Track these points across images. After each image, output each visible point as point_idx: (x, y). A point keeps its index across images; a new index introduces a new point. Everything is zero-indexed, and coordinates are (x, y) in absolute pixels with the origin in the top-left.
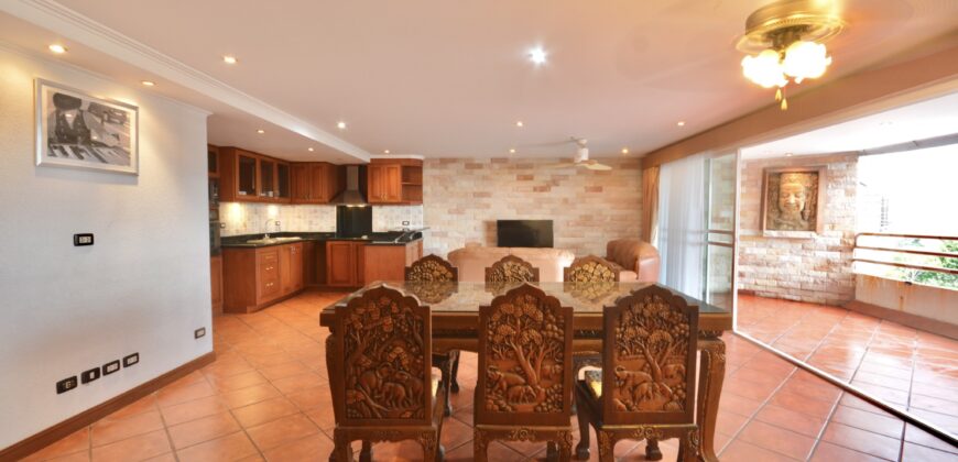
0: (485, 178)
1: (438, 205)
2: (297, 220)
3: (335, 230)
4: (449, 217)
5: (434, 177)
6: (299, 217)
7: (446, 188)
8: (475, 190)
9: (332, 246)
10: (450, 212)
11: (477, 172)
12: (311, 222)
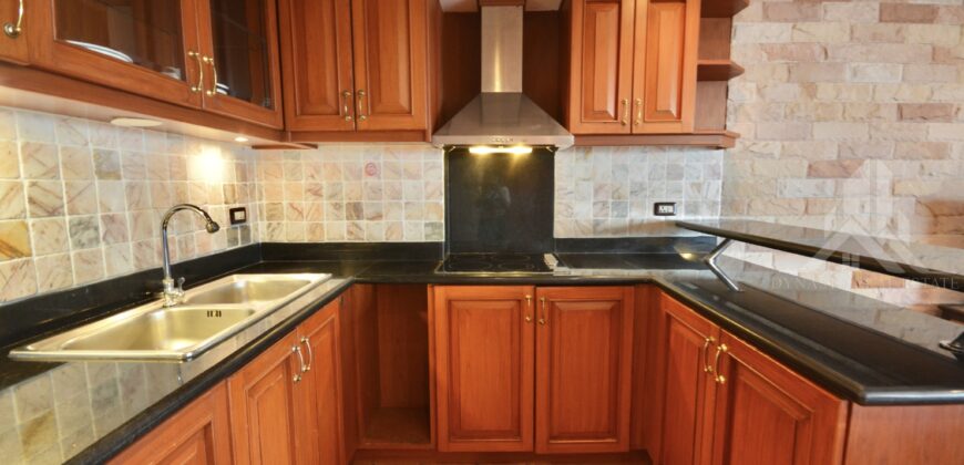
0: (937, 55)
1: (776, 148)
2: (306, 203)
3: (440, 237)
4: (808, 187)
5: (771, 52)
6: (317, 193)
7: (810, 89)
8: (907, 95)
9: (449, 302)
10: (812, 171)
11: (915, 32)
12: (356, 210)
